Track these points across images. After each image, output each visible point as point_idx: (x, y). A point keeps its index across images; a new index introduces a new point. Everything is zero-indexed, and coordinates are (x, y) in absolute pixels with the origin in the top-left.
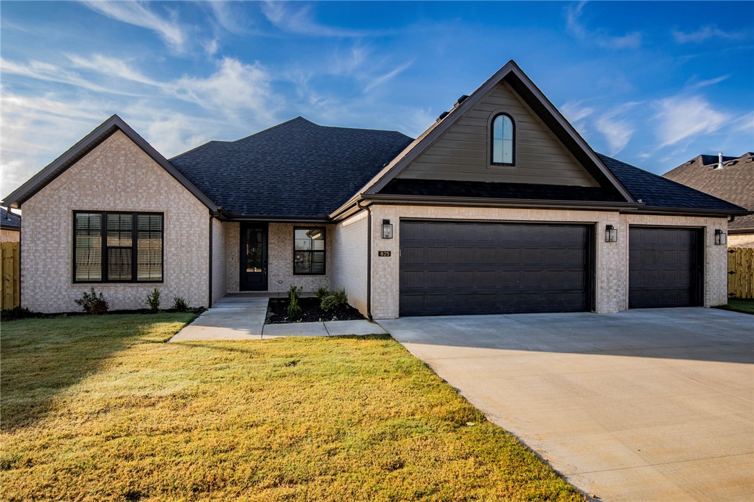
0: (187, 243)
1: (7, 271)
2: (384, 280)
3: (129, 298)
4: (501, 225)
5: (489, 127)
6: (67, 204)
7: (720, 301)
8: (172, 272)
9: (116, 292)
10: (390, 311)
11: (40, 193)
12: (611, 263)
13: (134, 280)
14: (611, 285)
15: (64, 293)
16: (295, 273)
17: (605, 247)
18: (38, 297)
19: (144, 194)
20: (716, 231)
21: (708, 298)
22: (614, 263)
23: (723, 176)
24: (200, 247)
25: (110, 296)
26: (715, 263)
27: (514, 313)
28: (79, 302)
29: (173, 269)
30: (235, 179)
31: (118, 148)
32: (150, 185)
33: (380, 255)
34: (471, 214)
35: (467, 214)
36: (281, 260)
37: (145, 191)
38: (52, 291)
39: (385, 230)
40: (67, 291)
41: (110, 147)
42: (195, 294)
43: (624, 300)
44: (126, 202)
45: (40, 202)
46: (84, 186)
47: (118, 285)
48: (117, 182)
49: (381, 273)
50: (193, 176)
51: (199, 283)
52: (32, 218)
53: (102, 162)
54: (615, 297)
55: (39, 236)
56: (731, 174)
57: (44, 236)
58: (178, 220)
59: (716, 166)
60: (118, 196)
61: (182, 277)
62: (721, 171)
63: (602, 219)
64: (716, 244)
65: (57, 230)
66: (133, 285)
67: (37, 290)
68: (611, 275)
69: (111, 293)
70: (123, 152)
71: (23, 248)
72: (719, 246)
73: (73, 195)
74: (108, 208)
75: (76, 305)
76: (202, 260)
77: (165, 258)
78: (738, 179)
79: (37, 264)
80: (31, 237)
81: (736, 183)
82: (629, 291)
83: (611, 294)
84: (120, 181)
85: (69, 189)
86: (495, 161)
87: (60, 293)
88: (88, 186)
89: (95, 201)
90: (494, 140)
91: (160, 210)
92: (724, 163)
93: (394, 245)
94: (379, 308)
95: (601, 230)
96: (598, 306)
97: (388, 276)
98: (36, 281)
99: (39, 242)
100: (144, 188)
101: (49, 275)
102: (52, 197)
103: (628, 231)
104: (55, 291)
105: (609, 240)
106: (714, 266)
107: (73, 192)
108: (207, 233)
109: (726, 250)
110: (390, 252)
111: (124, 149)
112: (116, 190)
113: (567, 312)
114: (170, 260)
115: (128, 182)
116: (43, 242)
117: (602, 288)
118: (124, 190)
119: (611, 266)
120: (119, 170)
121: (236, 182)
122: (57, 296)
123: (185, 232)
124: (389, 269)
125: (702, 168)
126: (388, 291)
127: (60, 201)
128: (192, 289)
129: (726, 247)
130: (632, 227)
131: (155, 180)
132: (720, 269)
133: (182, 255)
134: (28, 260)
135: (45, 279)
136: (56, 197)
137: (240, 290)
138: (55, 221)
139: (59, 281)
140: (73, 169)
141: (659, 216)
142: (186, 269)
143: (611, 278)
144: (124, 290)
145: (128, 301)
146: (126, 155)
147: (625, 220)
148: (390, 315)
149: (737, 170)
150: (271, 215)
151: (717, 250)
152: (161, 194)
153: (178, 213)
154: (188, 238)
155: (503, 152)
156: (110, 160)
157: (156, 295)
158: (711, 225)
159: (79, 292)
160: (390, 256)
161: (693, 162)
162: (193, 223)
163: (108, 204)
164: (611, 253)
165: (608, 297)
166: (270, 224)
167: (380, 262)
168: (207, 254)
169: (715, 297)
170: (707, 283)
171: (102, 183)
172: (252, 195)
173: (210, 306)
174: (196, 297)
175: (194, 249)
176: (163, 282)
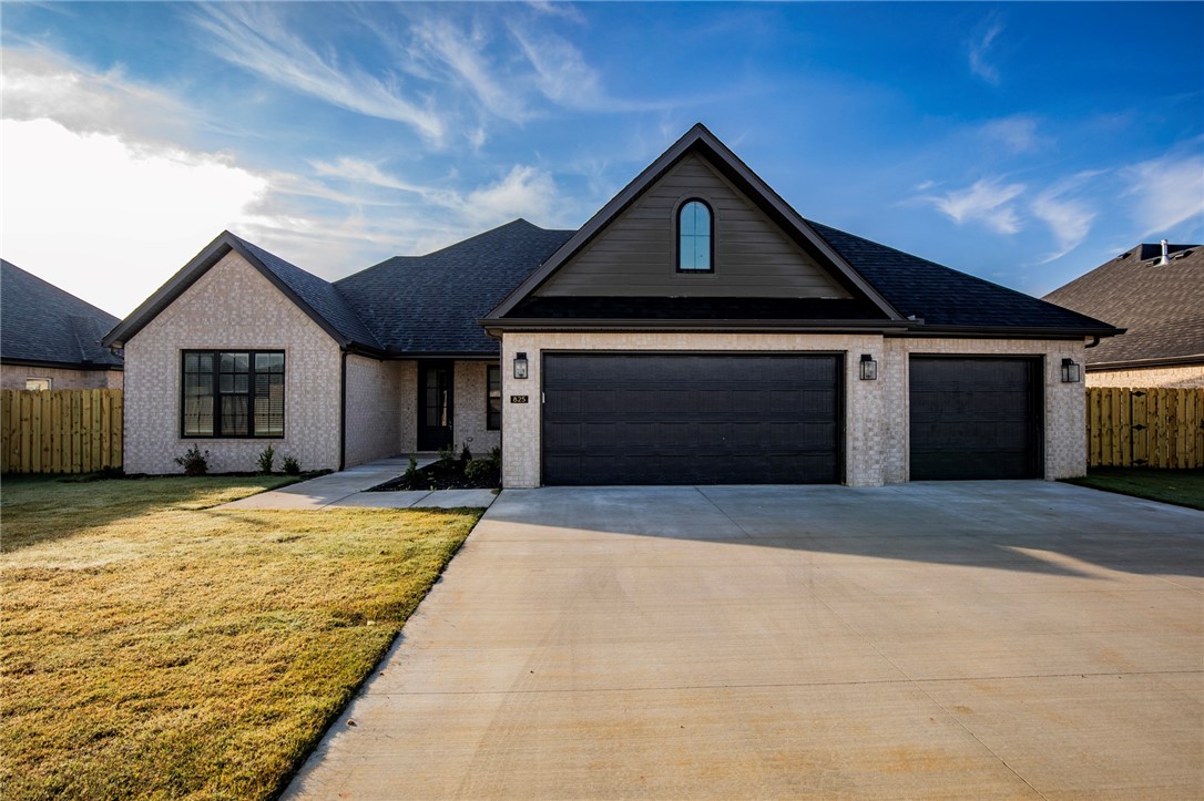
0: (312, 388)
1: (114, 423)
2: (518, 435)
3: (244, 458)
4: (696, 358)
5: (674, 219)
6: (174, 342)
7: (1072, 470)
8: (294, 425)
9: (229, 450)
10: (527, 478)
11: (145, 329)
12: (870, 412)
13: (251, 435)
14: (870, 444)
15: (170, 450)
16: (489, 429)
17: (861, 388)
18: (141, 454)
19: (263, 327)
20: (1063, 360)
21: (1050, 465)
22: (875, 411)
23: (1164, 276)
24: (328, 393)
25: (221, 454)
26: (1062, 412)
27: (718, 484)
28: (179, 461)
29: (296, 421)
30: (409, 305)
31: (232, 270)
32: (269, 316)
33: (512, 402)
34: (645, 343)
35: (639, 343)
36: (471, 410)
37: (263, 323)
38: (156, 447)
39: (518, 367)
40: (173, 447)
41: (223, 271)
42: (323, 454)
43: (903, 468)
44: (241, 338)
45: (145, 340)
46: (194, 320)
47: (232, 440)
48: (231, 314)
49: (515, 426)
50: (357, 302)
51: (327, 440)
52: (136, 360)
53: (214, 289)
54: (877, 462)
55: (144, 381)
56: (1176, 272)
57: (149, 381)
58: (302, 359)
59: (1159, 261)
60: (232, 331)
61: (307, 432)
62: (1163, 267)
63: (854, 346)
64: (1063, 382)
65: (163, 374)
66: (248, 441)
67: (141, 447)
68: (870, 429)
69: (223, 450)
70: (238, 276)
71: (126, 396)
72: (1070, 385)
73: (181, 330)
74: (220, 346)
75: (176, 464)
76: (331, 410)
77: (286, 407)
78: (1186, 279)
79: (141, 415)
80: (135, 382)
81: (1181, 286)
82: (911, 453)
83: (871, 459)
84: (234, 312)
85: (178, 324)
86: (683, 266)
87: (166, 450)
88: (198, 320)
89: (206, 338)
90: (682, 238)
91: (281, 347)
92: (1171, 255)
93: (532, 387)
94: (512, 473)
95: (852, 363)
96: (849, 476)
97: (525, 430)
98: (140, 436)
99: (143, 389)
100: (262, 320)
101: (154, 429)
102: (158, 334)
103: (907, 363)
104: (161, 447)
105: (865, 377)
106: (1060, 416)
107: (181, 327)
108: (337, 375)
109: (1083, 391)
110: (527, 398)
111: (239, 272)
112: (230, 324)
113: (803, 483)
114: (293, 410)
115: (244, 312)
116: (148, 389)
117: (854, 448)
118: (239, 323)
119: (871, 416)
120: (233, 298)
121: (410, 309)
122: (162, 453)
123: (310, 374)
124: (526, 421)
125: (1139, 264)
126: (524, 450)
127: (166, 339)
128: (319, 447)
129: (1083, 386)
130: (913, 357)
131: (275, 309)
132: (1072, 421)
133: (307, 403)
134: (132, 411)
135: (150, 433)
136: (162, 334)
137: (419, 450)
138: (161, 363)
139: (166, 436)
140: (182, 300)
141: (960, 340)
142: (311, 421)
143: (871, 434)
144: (238, 446)
145: (242, 461)
146: (241, 280)
147: (903, 347)
148: (527, 483)
149: (1189, 266)
150: (441, 350)
151: (1066, 390)
152: (282, 327)
153: (302, 351)
154: (314, 381)
155: (695, 254)
156: (223, 287)
157: (269, 454)
158: (1055, 353)
159: (184, 448)
160: (527, 401)
161: (1126, 256)
162: (320, 363)
163: (221, 341)
164: (870, 396)
165: (867, 462)
166: (456, 362)
167: (513, 411)
168: (337, 402)
169: (1062, 463)
170: (1048, 442)
171: (214, 315)
172: (424, 325)
173: (342, 468)
174: (324, 457)
175: (321, 396)
176: (283, 437)
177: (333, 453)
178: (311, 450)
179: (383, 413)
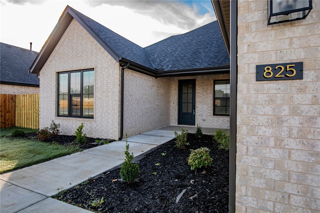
0: (106, 89)
6: (55, 69)
13: (81, 116)
16: (214, 114)
19: (85, 57)
25: (70, 126)
29: (99, 109)
32: (88, 50)
36: (205, 104)
37: (86, 55)
38: (49, 120)
42: (111, 129)
44: (77, 64)
47: (74, 119)
48: (73, 51)
52: (43, 79)
53: (68, 40)
55: (45, 88)
58: (101, 73)
61: (104, 115)
65: (51, 85)
66: (80, 119)
67: (44, 120)
69: (71, 124)
70: (76, 31)
73: (57, 63)
79: (44, 105)
84: (75, 50)
85: (55, 60)
89: (65, 65)
91: (93, 67)
98: (44, 115)
100: (85, 53)
101: (48, 111)
102: (49, 66)
107: (57, 61)
108: (118, 82)
115: (78, 50)
116: (46, 92)
118: (76, 56)
123: (105, 81)
127: (52, 68)
128: (109, 124)
131: (90, 46)
133: (103, 98)
137: (179, 124)
138: (50, 80)
139: (52, 115)
140: (57, 47)
142: (105, 109)
146: (77, 33)
152: (93, 55)
153: (102, 68)
154: (107, 85)
162: (110, 74)
173: (120, 139)
174: (111, 131)
175: (110, 94)
176: (93, 118)
177: (115, 129)
178: (105, 126)
179: (157, 105)
